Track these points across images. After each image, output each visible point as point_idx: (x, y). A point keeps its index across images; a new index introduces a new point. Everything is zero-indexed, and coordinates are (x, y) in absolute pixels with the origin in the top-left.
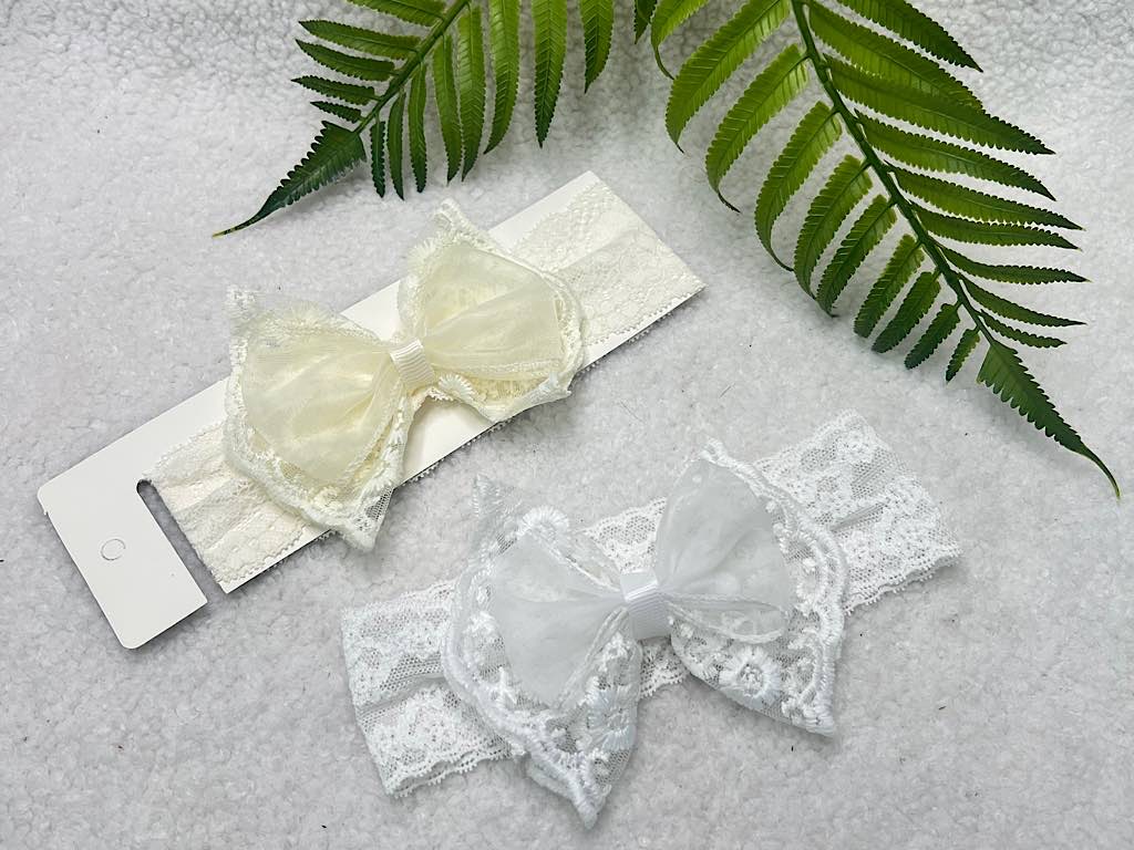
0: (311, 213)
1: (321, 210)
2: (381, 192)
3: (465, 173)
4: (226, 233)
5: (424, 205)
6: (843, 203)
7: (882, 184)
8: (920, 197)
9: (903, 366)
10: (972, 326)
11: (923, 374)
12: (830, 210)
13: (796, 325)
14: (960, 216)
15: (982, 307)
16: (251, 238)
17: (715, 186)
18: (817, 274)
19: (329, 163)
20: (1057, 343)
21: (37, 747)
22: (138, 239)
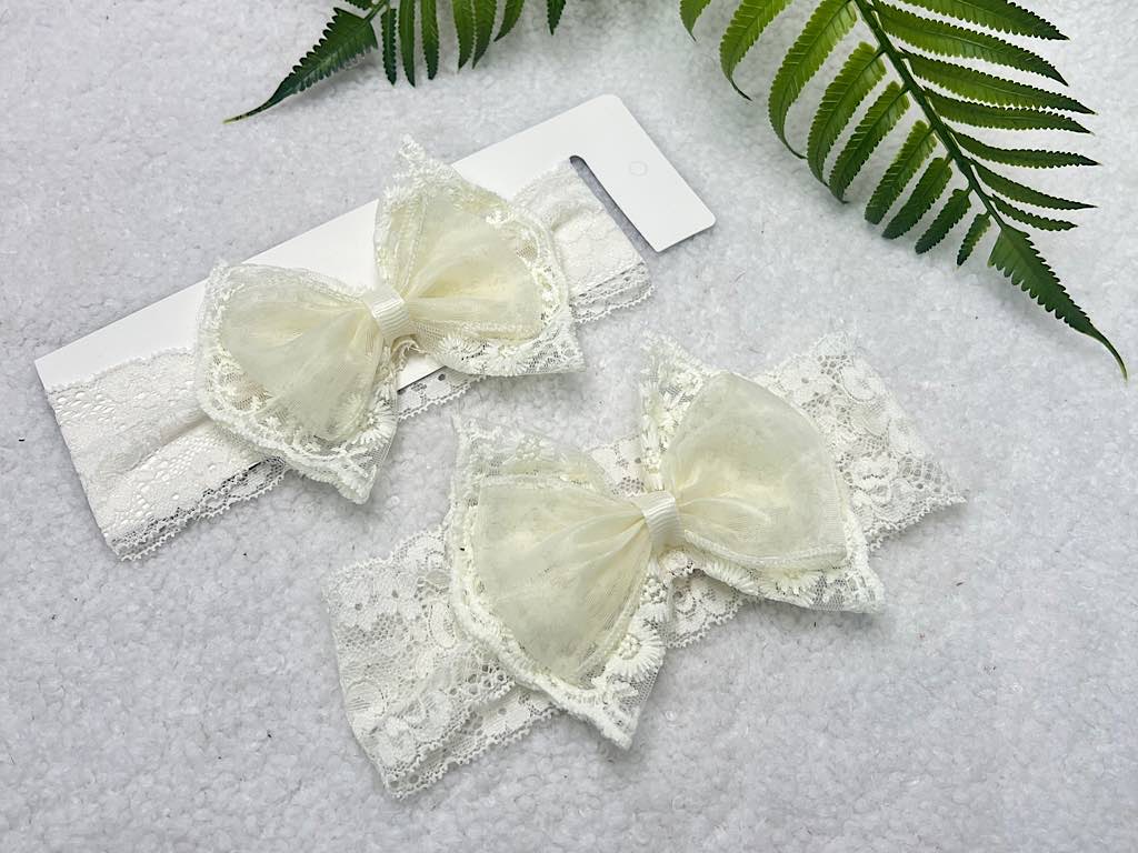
0: (323, 99)
1: (332, 96)
2: (392, 78)
3: (476, 60)
4: (237, 118)
5: (436, 93)
6: (856, 90)
7: (895, 71)
8: (936, 83)
9: (913, 251)
10: (984, 211)
11: (933, 259)
12: (844, 98)
13: (808, 211)
14: (976, 101)
15: (994, 192)
16: (263, 123)
17: (729, 74)
18: (830, 162)
19: (340, 50)
20: (1069, 226)
21: (66, 625)
22: (148, 124)
